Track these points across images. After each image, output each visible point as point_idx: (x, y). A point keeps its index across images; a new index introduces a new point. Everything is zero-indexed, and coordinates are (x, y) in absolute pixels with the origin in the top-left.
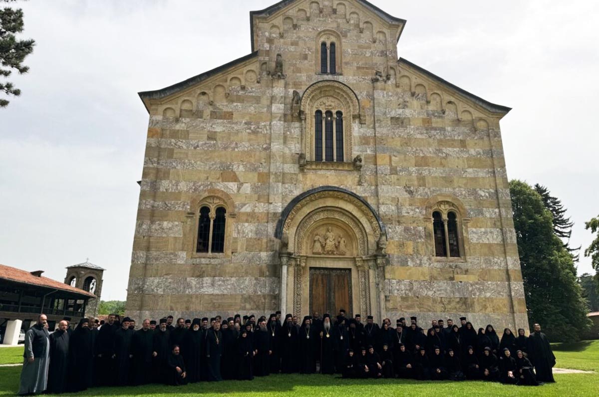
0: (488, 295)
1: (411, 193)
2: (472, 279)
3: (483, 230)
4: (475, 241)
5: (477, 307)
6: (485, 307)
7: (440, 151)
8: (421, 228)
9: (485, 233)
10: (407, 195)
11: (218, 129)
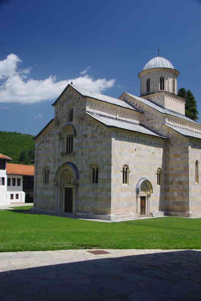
0: (102, 196)
1: (86, 162)
2: (99, 191)
3: (103, 174)
4: (100, 178)
5: (99, 200)
6: (101, 200)
7: (95, 146)
8: (88, 174)
9: (104, 175)
10: (86, 163)
11: (47, 146)
